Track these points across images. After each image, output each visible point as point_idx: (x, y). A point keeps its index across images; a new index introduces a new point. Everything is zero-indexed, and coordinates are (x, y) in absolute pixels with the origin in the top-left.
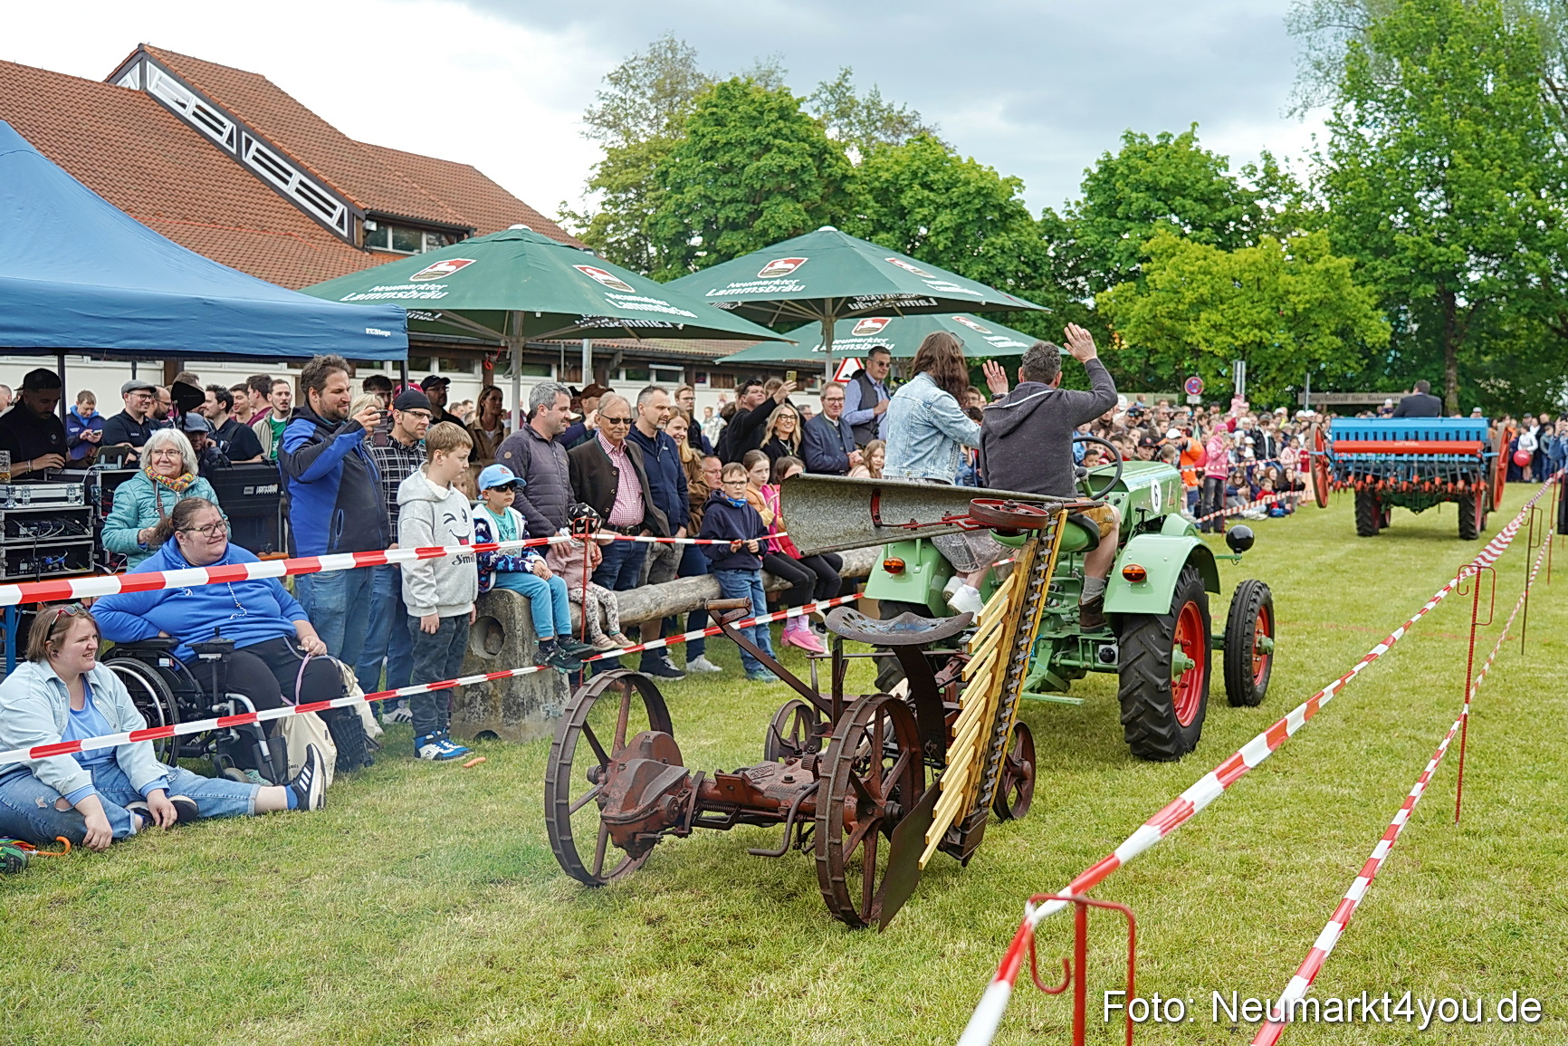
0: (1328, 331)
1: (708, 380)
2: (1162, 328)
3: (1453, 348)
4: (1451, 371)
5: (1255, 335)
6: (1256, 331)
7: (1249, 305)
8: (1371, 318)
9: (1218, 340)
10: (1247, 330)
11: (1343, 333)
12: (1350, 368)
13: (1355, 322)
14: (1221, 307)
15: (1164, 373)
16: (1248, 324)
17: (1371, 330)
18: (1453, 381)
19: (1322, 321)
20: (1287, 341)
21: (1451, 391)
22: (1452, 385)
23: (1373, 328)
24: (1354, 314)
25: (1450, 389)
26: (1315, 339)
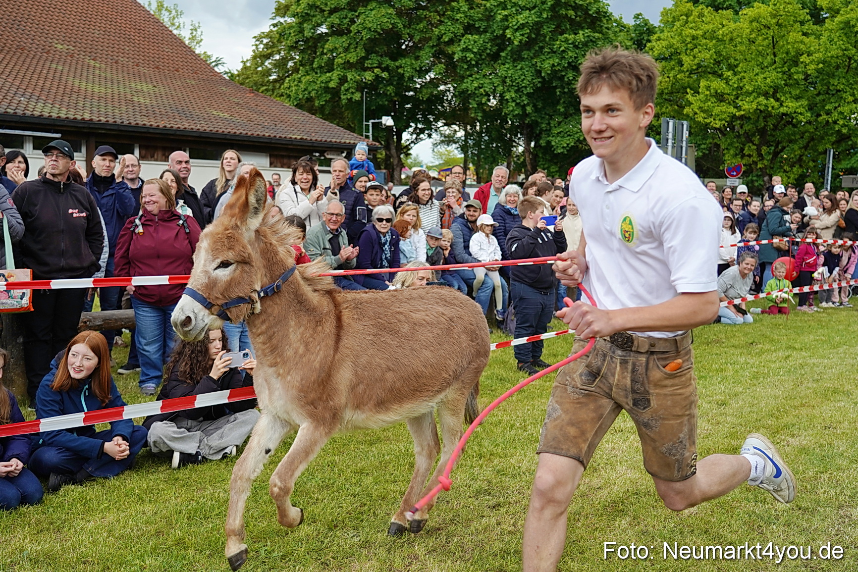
1: (137, 152)
6: (762, 99)
7: (757, 70)
16: (753, 91)
19: (842, 86)
20: (798, 111)
26: (836, 108)
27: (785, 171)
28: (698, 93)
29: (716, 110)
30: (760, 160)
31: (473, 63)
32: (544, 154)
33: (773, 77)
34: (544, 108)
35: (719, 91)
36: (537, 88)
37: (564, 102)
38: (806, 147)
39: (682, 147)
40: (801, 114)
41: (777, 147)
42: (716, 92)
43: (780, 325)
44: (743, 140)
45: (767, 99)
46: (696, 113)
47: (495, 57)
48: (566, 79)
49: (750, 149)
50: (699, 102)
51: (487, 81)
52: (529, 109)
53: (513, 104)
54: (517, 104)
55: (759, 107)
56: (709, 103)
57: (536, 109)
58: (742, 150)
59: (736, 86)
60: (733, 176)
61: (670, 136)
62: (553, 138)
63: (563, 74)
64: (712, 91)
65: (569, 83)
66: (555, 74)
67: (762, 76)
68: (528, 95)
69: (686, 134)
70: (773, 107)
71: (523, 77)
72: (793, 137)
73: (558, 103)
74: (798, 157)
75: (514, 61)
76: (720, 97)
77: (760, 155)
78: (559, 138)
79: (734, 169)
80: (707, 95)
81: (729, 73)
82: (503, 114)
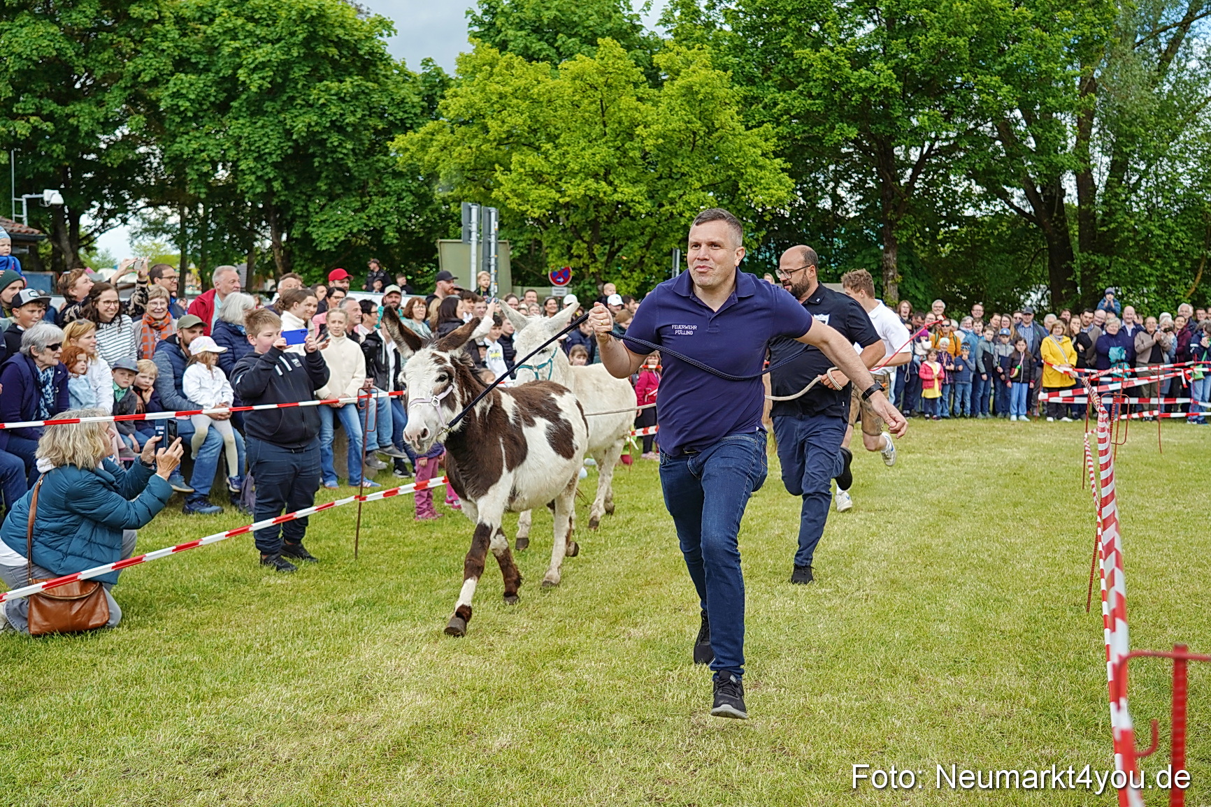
0: (698, 185)
3: (891, 224)
4: (890, 255)
5: (588, 188)
6: (590, 181)
7: (583, 143)
8: (762, 168)
13: (739, 174)
16: (580, 171)
17: (761, 184)
18: (893, 268)
19: (687, 169)
20: (636, 198)
21: (890, 282)
22: (891, 274)
23: (762, 181)
24: (738, 160)
25: (888, 279)
26: (681, 196)
27: (623, 277)
28: (510, 171)
29: (534, 195)
30: (592, 262)
31: (190, 114)
32: (302, 251)
33: (603, 153)
34: (298, 183)
35: (536, 169)
36: (287, 155)
37: (327, 177)
38: (647, 246)
39: (490, 243)
40: (639, 203)
41: (612, 245)
42: (533, 171)
43: (621, 479)
44: (571, 235)
45: (598, 183)
46: (508, 198)
47: (223, 108)
48: (329, 145)
49: (579, 248)
50: (511, 183)
51: (212, 142)
52: (277, 185)
53: (253, 178)
54: (258, 178)
55: (588, 193)
56: (525, 185)
57: (287, 186)
58: (570, 248)
59: (557, 162)
60: (559, 283)
61: (474, 228)
62: (314, 229)
63: (325, 136)
64: (528, 169)
65: (333, 150)
66: (313, 137)
67: (590, 151)
68: (275, 165)
69: (495, 226)
70: (605, 193)
71: (266, 140)
72: (631, 233)
73: (318, 178)
74: (638, 258)
75: (252, 115)
76: (538, 178)
77: (592, 256)
78: (322, 229)
79: (560, 274)
80: (521, 173)
81: (549, 146)
82: (238, 191)
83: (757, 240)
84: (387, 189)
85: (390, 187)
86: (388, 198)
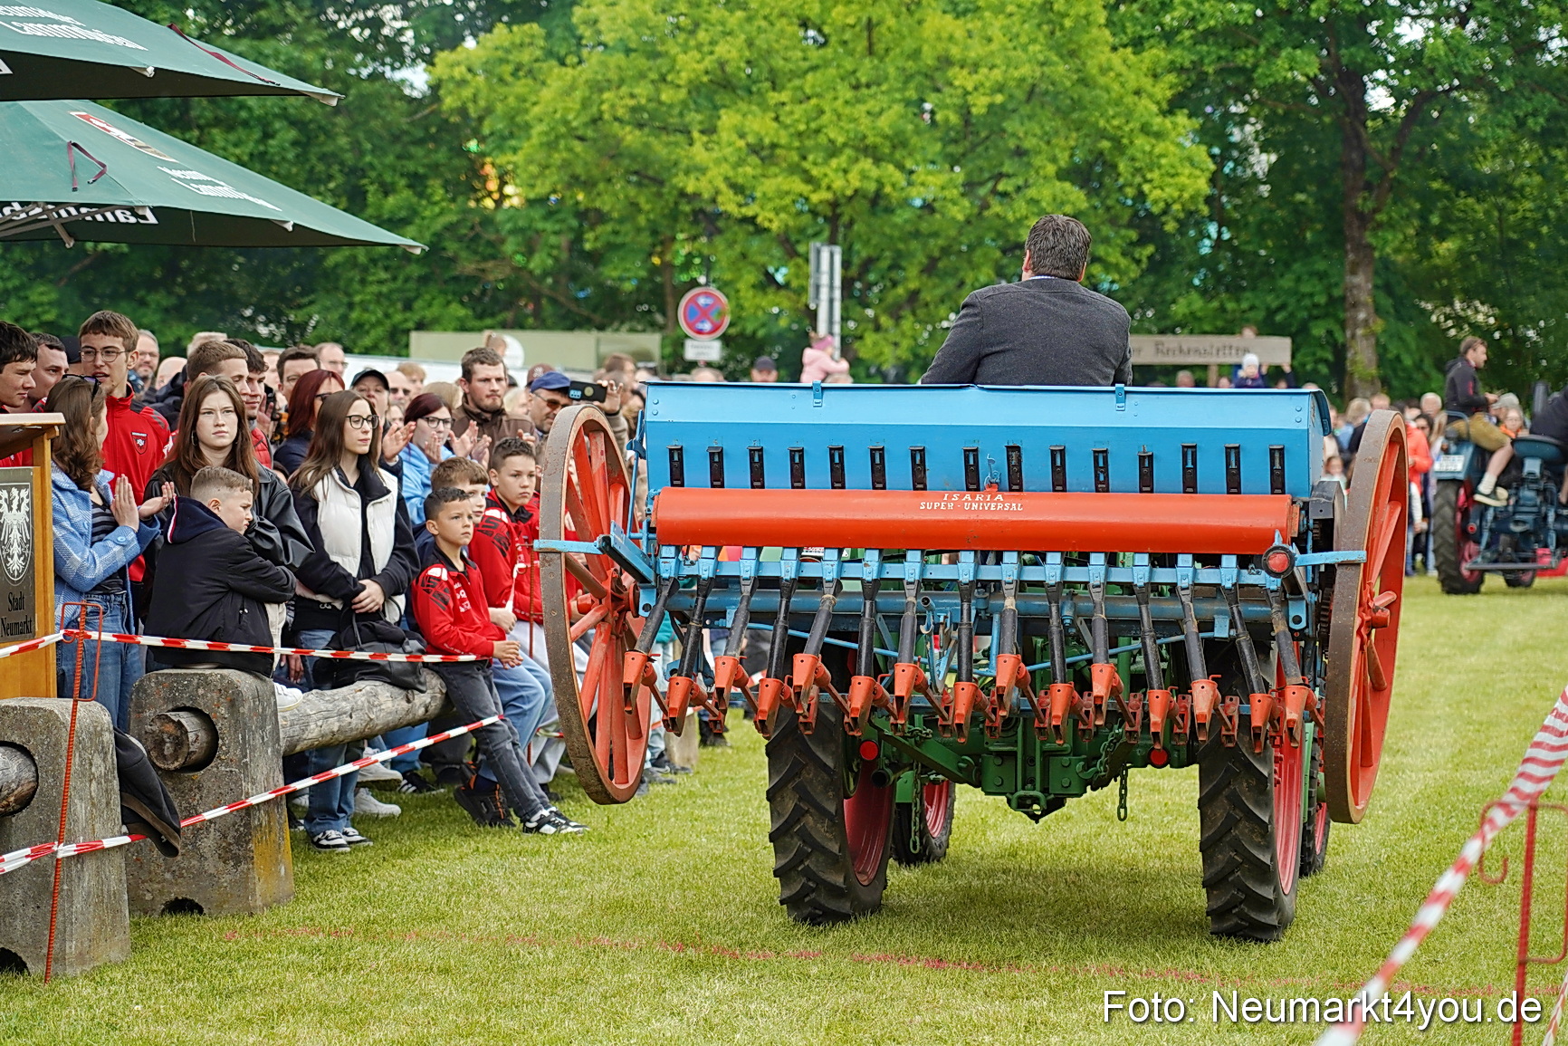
0: (1051, 169)
2: (615, 153)
3: (1364, 219)
4: (1359, 279)
5: (864, 176)
6: (866, 164)
7: (845, 93)
8: (1159, 135)
9: (769, 186)
10: (842, 161)
11: (1088, 174)
12: (1108, 267)
13: (1119, 146)
14: (774, 97)
15: (624, 274)
16: (845, 145)
17: (1160, 167)
18: (1365, 305)
19: (1034, 141)
20: (947, 193)
21: (1360, 332)
22: (1362, 316)
23: (1163, 161)
24: (1116, 122)
25: (1356, 326)
26: (1019, 189)
45: (879, 166)
50: (724, 165)
55: (865, 185)
64: (750, 140)
83: (1138, 262)
84: (244, 114)
85: (250, 109)
86: (241, 133)
